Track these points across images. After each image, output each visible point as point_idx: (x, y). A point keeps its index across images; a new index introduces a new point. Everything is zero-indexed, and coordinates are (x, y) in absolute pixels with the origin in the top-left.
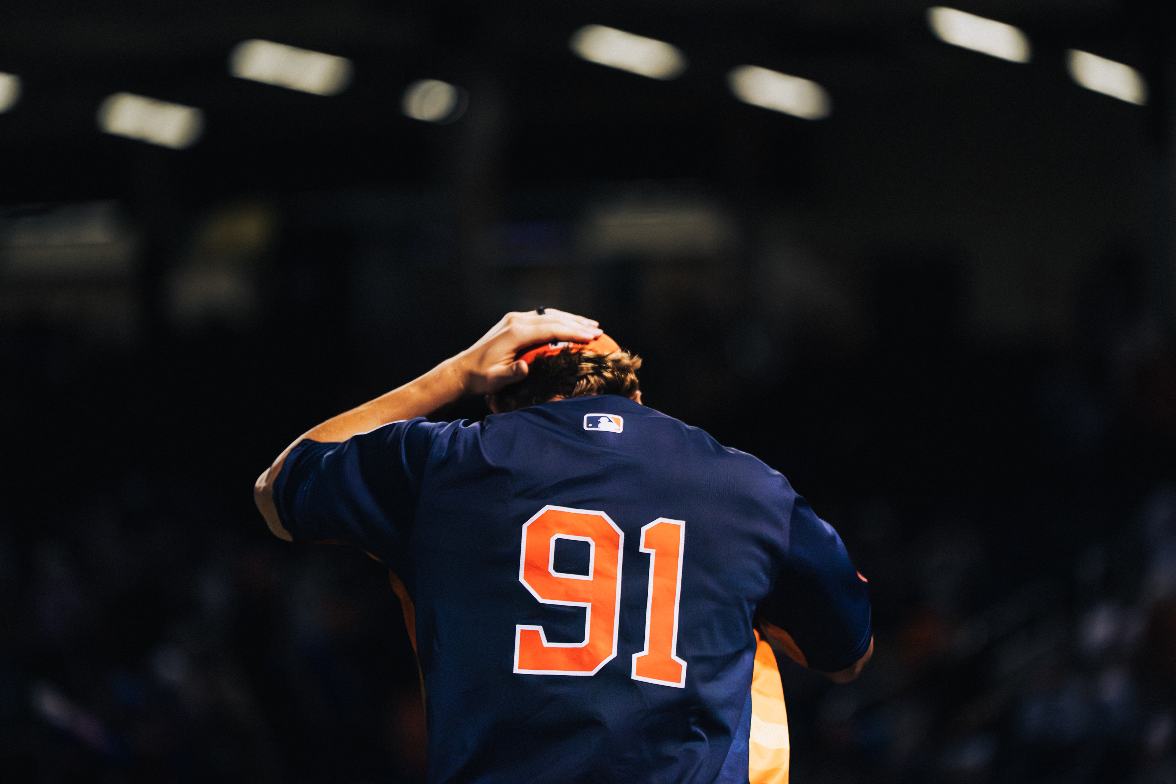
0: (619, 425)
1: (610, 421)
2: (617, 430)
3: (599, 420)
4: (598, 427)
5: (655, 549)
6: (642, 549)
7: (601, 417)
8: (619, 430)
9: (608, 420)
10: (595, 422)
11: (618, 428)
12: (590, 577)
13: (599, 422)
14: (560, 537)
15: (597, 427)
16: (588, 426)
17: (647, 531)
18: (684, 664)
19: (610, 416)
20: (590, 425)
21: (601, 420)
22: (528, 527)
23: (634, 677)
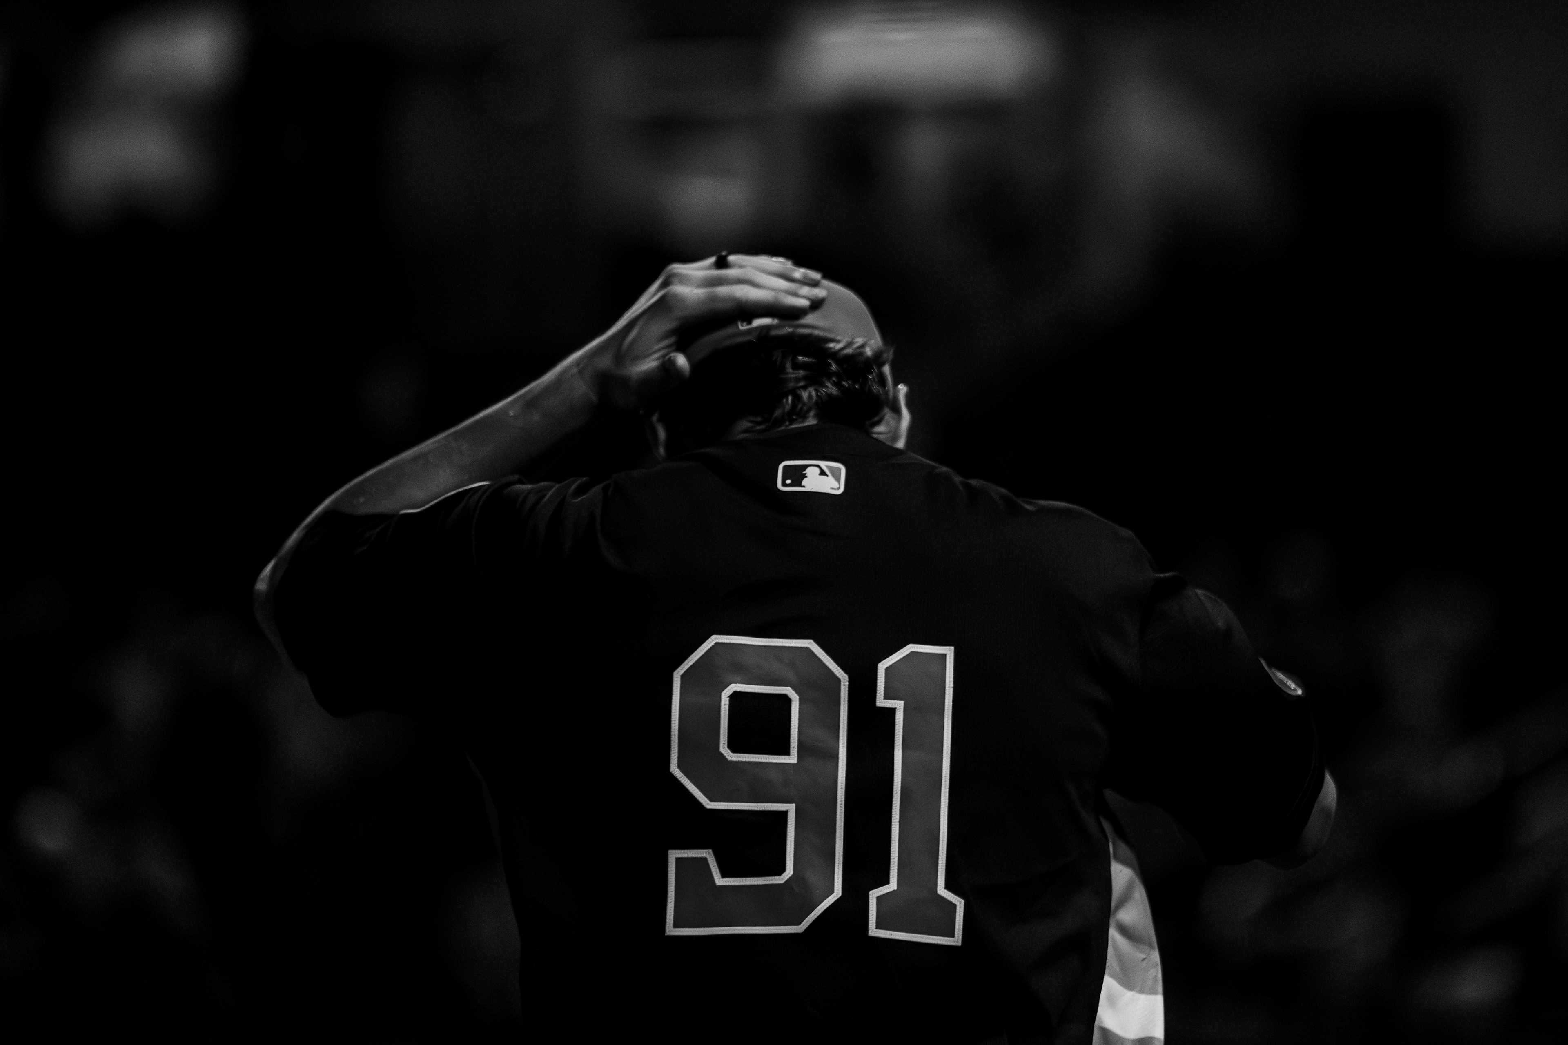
0: (838, 480)
1: (823, 473)
2: (835, 489)
3: (804, 472)
4: (803, 484)
5: (903, 700)
6: (881, 702)
7: (806, 467)
8: (838, 489)
9: (817, 470)
10: (797, 475)
11: (836, 485)
12: (792, 759)
13: (805, 476)
14: (738, 690)
15: (800, 485)
16: (784, 484)
17: (887, 669)
18: (959, 903)
19: (823, 464)
20: (788, 482)
21: (809, 471)
22: (683, 676)
23: (873, 931)
